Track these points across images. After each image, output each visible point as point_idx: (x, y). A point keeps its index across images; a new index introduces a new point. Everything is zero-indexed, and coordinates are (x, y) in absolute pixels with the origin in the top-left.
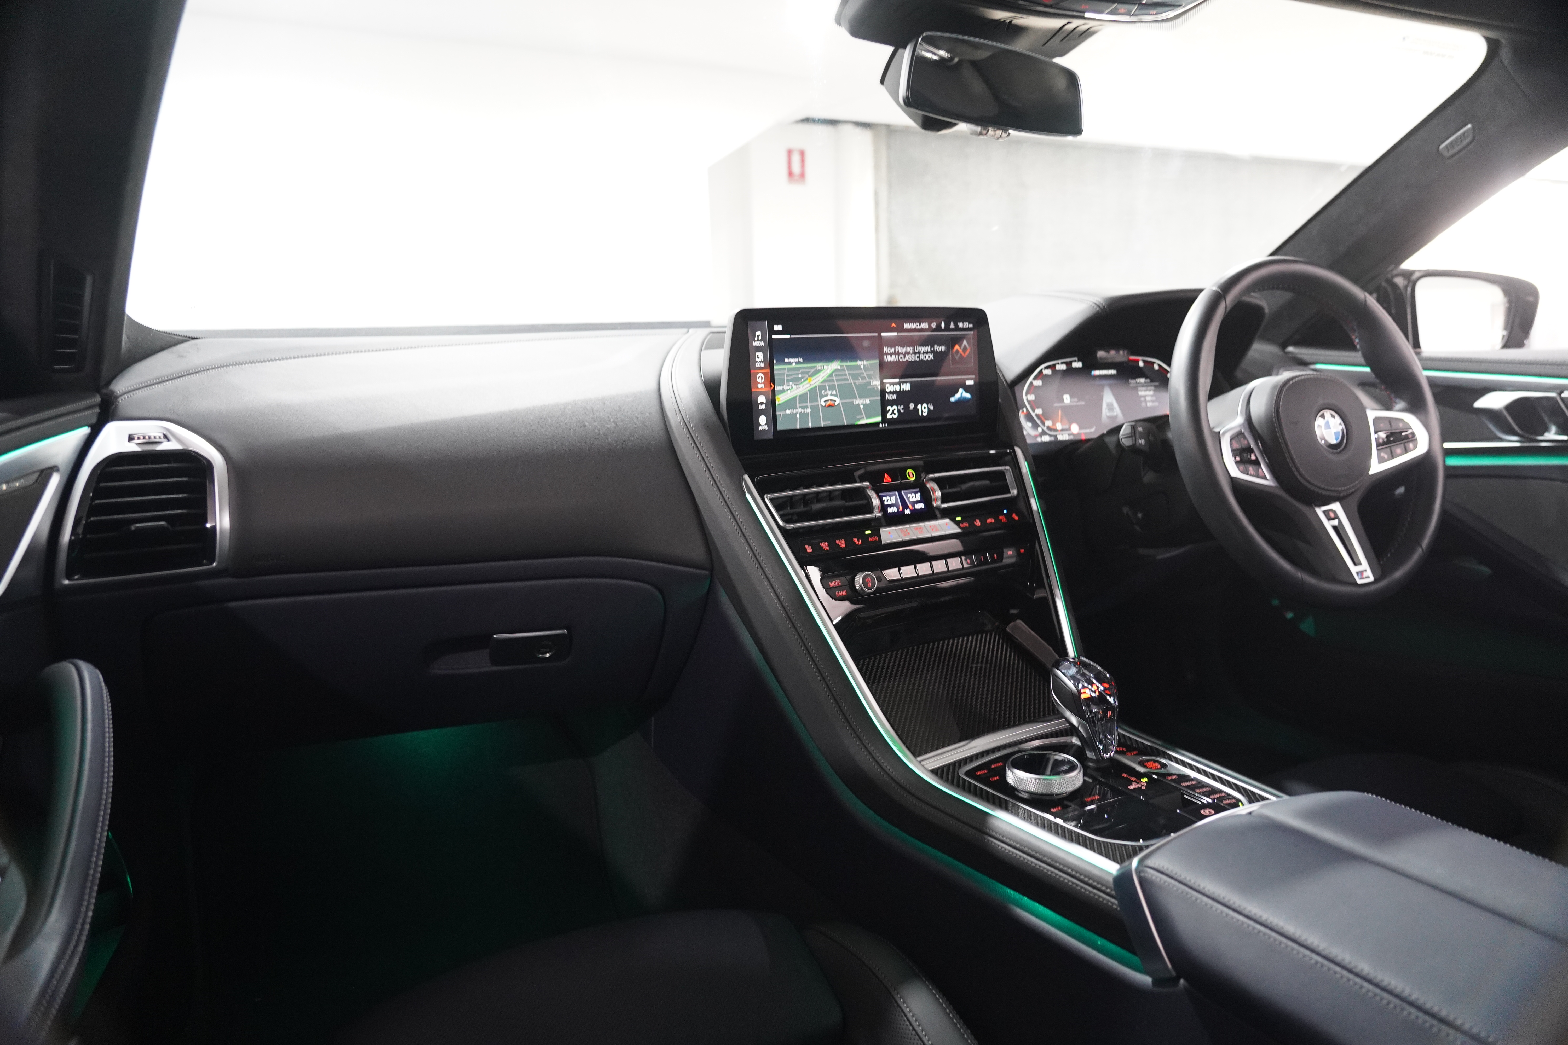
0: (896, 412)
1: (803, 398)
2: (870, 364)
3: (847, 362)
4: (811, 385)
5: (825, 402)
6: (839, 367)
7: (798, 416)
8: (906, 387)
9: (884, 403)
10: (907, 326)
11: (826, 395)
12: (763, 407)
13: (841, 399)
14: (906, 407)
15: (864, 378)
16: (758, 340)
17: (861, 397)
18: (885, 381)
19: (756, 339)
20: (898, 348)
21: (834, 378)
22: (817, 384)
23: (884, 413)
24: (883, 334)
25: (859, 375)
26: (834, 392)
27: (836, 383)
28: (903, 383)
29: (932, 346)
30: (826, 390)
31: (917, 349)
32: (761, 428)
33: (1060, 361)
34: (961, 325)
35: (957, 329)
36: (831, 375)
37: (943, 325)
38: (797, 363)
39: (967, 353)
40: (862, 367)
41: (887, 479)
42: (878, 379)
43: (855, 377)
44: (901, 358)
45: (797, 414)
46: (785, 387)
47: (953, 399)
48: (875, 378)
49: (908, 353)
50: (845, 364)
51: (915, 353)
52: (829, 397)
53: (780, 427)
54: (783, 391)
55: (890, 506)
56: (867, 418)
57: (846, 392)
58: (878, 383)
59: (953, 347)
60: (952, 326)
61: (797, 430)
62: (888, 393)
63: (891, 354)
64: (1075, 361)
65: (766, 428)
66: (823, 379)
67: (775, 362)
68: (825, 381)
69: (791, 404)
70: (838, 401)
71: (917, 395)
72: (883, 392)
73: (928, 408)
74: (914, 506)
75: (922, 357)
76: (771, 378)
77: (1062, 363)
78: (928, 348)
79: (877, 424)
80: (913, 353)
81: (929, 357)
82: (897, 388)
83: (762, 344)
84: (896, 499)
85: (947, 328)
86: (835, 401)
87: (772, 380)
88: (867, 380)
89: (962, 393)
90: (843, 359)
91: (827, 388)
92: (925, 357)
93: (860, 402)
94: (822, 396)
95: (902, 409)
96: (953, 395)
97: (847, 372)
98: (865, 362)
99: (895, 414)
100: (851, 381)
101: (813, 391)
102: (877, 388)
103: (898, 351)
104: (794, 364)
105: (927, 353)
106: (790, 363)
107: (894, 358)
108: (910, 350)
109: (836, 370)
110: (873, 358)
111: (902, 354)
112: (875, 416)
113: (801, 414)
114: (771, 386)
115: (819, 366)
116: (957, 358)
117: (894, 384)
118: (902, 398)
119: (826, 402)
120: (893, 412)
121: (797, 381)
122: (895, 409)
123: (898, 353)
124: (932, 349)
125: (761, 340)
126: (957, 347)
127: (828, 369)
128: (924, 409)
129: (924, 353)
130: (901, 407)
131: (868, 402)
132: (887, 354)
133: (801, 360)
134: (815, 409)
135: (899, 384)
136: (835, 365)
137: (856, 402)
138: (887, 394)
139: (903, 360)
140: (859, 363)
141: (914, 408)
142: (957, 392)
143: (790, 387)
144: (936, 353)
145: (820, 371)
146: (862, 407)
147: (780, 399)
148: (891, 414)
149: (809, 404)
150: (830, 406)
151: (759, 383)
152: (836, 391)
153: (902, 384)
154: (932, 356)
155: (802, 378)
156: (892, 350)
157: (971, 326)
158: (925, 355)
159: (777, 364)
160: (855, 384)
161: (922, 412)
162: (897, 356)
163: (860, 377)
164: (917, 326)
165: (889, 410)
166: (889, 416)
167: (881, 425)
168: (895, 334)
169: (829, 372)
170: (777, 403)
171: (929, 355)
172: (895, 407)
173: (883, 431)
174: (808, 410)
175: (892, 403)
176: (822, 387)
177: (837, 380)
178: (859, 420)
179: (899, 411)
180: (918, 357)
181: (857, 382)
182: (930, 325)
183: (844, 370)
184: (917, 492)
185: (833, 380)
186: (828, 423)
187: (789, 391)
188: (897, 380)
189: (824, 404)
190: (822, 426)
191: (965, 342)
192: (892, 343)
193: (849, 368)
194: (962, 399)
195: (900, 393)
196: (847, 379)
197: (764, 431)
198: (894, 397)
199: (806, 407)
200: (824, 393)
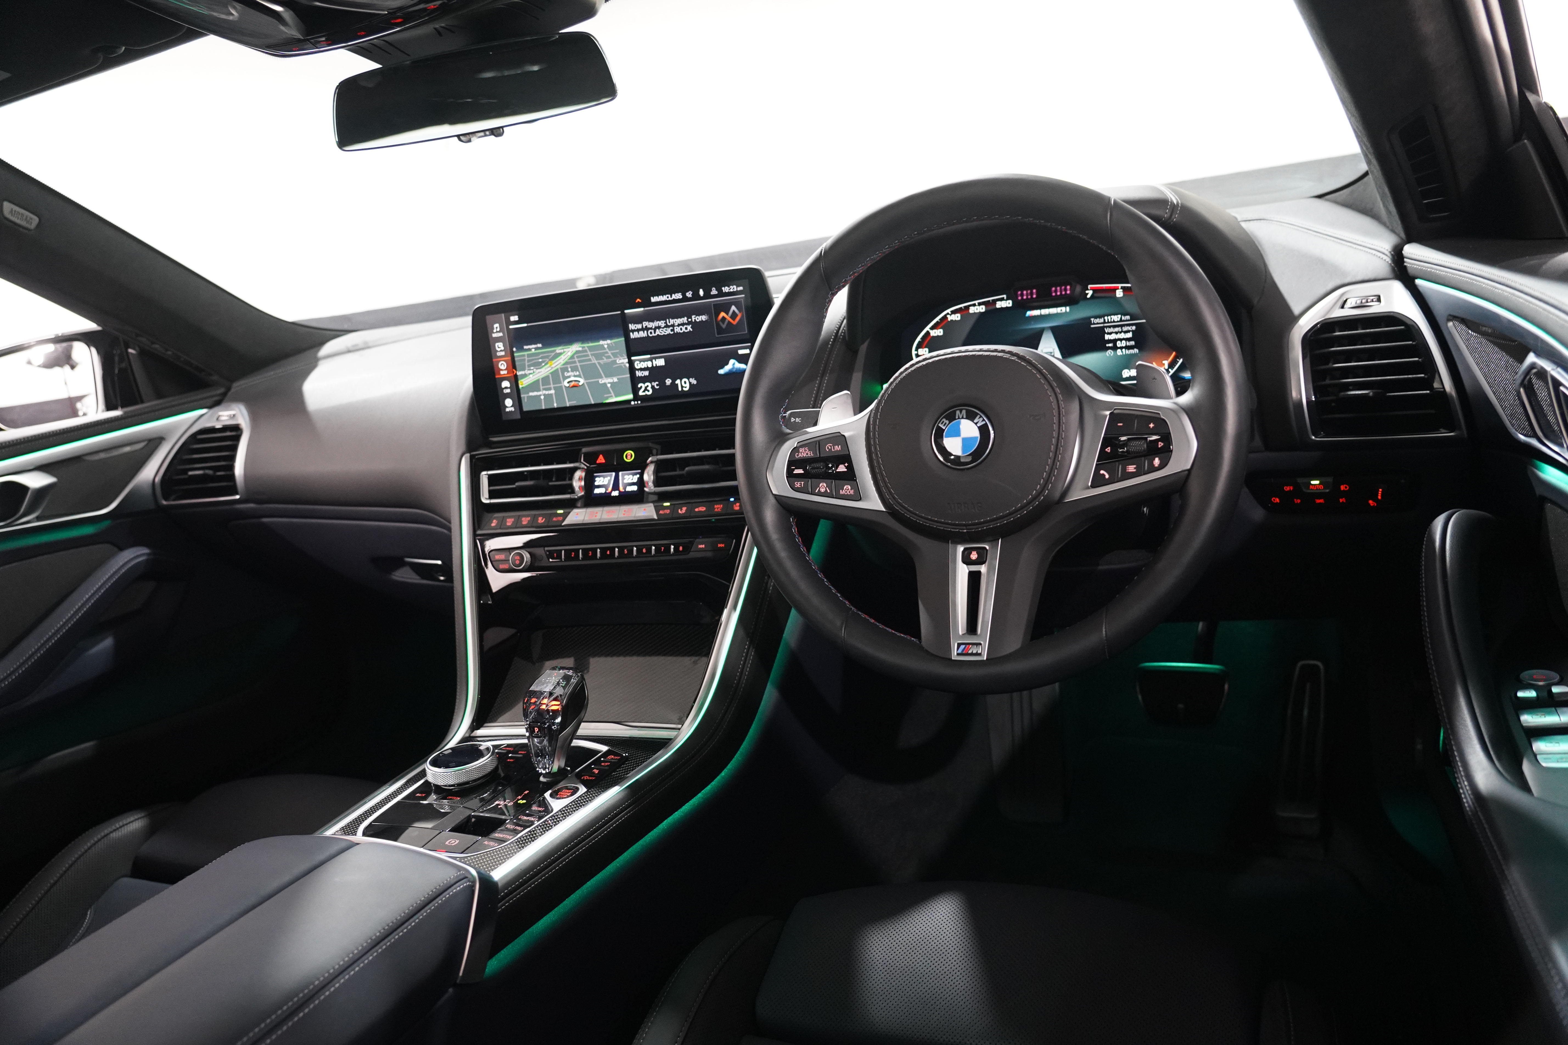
0: (649, 388)
1: (545, 380)
2: (614, 342)
3: (588, 343)
4: (552, 368)
5: (568, 382)
6: (581, 349)
7: (542, 397)
8: (661, 362)
9: (635, 381)
10: (654, 299)
11: (569, 377)
12: (508, 391)
13: (585, 379)
14: (662, 384)
15: (609, 357)
16: (497, 332)
17: (607, 376)
18: (633, 358)
19: (495, 331)
20: (645, 324)
21: (576, 360)
22: (559, 367)
23: (635, 390)
24: (626, 311)
25: (603, 354)
26: (578, 373)
27: (578, 364)
28: (656, 358)
29: (689, 317)
30: (568, 372)
31: (669, 322)
32: (507, 410)
33: (976, 302)
34: (726, 289)
35: (721, 294)
36: (572, 357)
37: (701, 293)
38: (536, 349)
39: (738, 319)
40: (606, 346)
41: (601, 460)
42: (626, 357)
43: (598, 357)
44: (651, 333)
45: (540, 395)
46: (527, 372)
47: (721, 372)
48: (622, 356)
49: (659, 327)
50: (586, 345)
51: (667, 326)
52: (572, 378)
53: (525, 409)
54: (525, 376)
55: (599, 487)
56: (616, 396)
57: (589, 372)
58: (627, 360)
59: (717, 315)
60: (714, 292)
61: (542, 410)
62: (638, 370)
63: (638, 330)
64: (1002, 299)
65: (512, 409)
66: (565, 361)
67: (514, 349)
68: (566, 363)
69: (535, 386)
70: (582, 381)
71: (674, 369)
72: (632, 369)
73: (690, 383)
74: (625, 488)
75: (677, 330)
76: (513, 365)
77: (980, 304)
78: (685, 320)
79: (629, 402)
80: (665, 327)
81: (686, 328)
82: (649, 364)
83: (501, 334)
84: (609, 481)
85: (707, 295)
86: (579, 382)
87: (514, 367)
88: (613, 359)
89: (734, 364)
90: (584, 340)
91: (570, 369)
92: (681, 329)
93: (607, 381)
94: (565, 378)
95: (657, 385)
96: (722, 367)
97: (589, 353)
98: (609, 342)
99: (648, 391)
100: (594, 361)
101: (555, 374)
102: (625, 366)
103: (646, 326)
104: (533, 350)
105: (683, 324)
106: (530, 350)
107: (642, 334)
108: (662, 323)
109: (577, 352)
110: (618, 336)
111: (651, 329)
112: (627, 394)
113: (544, 395)
114: (513, 372)
115: (559, 350)
116: (724, 326)
117: (644, 360)
118: (655, 374)
119: (570, 383)
120: (646, 389)
121: (538, 365)
122: (648, 386)
123: (647, 329)
124: (690, 320)
125: (499, 332)
126: (723, 314)
127: (568, 351)
128: (685, 384)
129: (679, 325)
130: (655, 384)
131: (615, 380)
132: (633, 331)
133: (540, 345)
134: (558, 390)
135: (651, 360)
136: (576, 347)
137: (601, 381)
138: (637, 372)
139: (653, 335)
140: (602, 342)
141: (671, 383)
142: (727, 364)
143: (532, 371)
144: (694, 324)
145: (560, 354)
146: (609, 385)
147: (523, 383)
148: (644, 391)
149: (552, 386)
150: (574, 386)
151: (502, 370)
152: (579, 372)
153: (654, 360)
154: (689, 328)
155: (543, 362)
156: (639, 326)
157: (741, 288)
158: (681, 327)
159: (517, 352)
160: (599, 363)
161: (682, 387)
162: (645, 332)
163: (605, 356)
164: (668, 297)
165: (641, 387)
166: (641, 393)
167: (633, 403)
168: (642, 309)
169: (570, 354)
170: (520, 386)
171: (686, 326)
172: (648, 384)
173: (635, 408)
174: (552, 392)
175: (644, 380)
176: (563, 369)
177: (580, 362)
178: (607, 398)
179: (653, 387)
180: (672, 330)
181: (601, 362)
182: (684, 295)
183: (586, 351)
184: (636, 474)
185: (575, 362)
186: (574, 403)
187: (531, 376)
188: (648, 356)
189: (567, 385)
190: (568, 405)
191: (733, 308)
192: (638, 319)
193: (590, 348)
194: (734, 370)
195: (652, 370)
196: (590, 360)
197: (510, 412)
198: (646, 373)
199: (550, 389)
200: (566, 374)
